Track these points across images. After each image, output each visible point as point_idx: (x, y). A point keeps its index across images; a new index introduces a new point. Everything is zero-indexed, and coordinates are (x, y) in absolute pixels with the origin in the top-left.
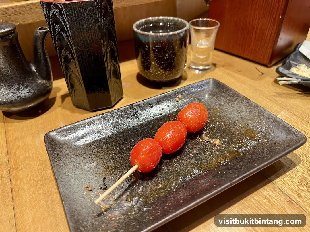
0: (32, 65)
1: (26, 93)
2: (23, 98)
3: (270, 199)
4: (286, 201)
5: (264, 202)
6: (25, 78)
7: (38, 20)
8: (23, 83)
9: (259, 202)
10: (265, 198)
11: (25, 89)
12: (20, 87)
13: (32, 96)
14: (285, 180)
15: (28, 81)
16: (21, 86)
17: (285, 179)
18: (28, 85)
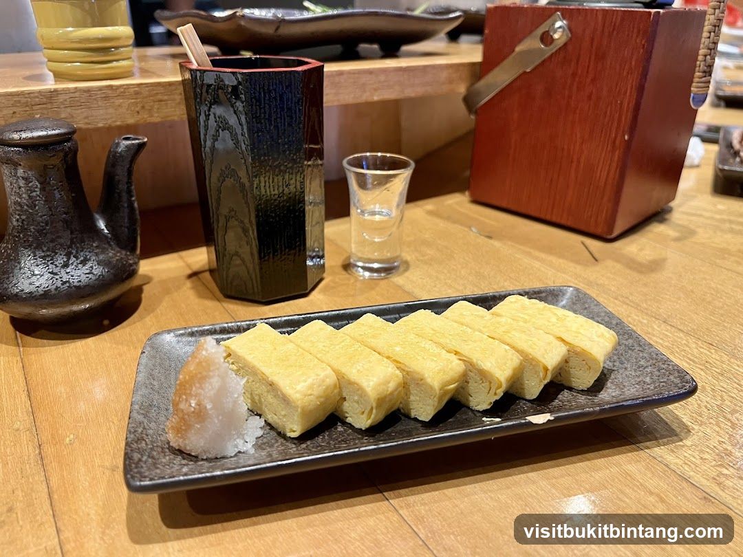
0: (97, 216)
1: (83, 275)
2: (75, 286)
3: (662, 495)
4: (696, 498)
5: (650, 501)
6: (83, 241)
7: (118, 123)
8: (77, 252)
9: (639, 502)
10: (651, 493)
11: (80, 266)
12: (71, 262)
13: (97, 282)
14: (685, 457)
15: (89, 250)
16: (73, 259)
17: (686, 454)
18: (88, 257)
